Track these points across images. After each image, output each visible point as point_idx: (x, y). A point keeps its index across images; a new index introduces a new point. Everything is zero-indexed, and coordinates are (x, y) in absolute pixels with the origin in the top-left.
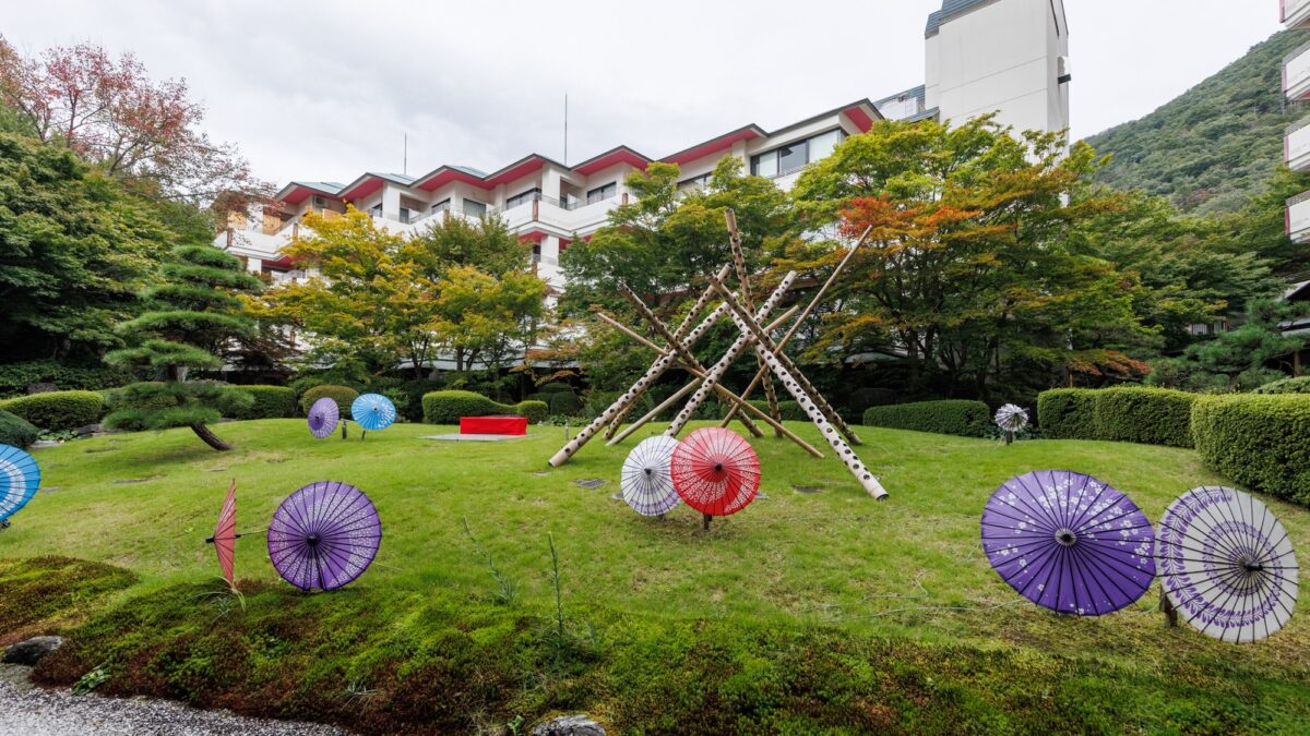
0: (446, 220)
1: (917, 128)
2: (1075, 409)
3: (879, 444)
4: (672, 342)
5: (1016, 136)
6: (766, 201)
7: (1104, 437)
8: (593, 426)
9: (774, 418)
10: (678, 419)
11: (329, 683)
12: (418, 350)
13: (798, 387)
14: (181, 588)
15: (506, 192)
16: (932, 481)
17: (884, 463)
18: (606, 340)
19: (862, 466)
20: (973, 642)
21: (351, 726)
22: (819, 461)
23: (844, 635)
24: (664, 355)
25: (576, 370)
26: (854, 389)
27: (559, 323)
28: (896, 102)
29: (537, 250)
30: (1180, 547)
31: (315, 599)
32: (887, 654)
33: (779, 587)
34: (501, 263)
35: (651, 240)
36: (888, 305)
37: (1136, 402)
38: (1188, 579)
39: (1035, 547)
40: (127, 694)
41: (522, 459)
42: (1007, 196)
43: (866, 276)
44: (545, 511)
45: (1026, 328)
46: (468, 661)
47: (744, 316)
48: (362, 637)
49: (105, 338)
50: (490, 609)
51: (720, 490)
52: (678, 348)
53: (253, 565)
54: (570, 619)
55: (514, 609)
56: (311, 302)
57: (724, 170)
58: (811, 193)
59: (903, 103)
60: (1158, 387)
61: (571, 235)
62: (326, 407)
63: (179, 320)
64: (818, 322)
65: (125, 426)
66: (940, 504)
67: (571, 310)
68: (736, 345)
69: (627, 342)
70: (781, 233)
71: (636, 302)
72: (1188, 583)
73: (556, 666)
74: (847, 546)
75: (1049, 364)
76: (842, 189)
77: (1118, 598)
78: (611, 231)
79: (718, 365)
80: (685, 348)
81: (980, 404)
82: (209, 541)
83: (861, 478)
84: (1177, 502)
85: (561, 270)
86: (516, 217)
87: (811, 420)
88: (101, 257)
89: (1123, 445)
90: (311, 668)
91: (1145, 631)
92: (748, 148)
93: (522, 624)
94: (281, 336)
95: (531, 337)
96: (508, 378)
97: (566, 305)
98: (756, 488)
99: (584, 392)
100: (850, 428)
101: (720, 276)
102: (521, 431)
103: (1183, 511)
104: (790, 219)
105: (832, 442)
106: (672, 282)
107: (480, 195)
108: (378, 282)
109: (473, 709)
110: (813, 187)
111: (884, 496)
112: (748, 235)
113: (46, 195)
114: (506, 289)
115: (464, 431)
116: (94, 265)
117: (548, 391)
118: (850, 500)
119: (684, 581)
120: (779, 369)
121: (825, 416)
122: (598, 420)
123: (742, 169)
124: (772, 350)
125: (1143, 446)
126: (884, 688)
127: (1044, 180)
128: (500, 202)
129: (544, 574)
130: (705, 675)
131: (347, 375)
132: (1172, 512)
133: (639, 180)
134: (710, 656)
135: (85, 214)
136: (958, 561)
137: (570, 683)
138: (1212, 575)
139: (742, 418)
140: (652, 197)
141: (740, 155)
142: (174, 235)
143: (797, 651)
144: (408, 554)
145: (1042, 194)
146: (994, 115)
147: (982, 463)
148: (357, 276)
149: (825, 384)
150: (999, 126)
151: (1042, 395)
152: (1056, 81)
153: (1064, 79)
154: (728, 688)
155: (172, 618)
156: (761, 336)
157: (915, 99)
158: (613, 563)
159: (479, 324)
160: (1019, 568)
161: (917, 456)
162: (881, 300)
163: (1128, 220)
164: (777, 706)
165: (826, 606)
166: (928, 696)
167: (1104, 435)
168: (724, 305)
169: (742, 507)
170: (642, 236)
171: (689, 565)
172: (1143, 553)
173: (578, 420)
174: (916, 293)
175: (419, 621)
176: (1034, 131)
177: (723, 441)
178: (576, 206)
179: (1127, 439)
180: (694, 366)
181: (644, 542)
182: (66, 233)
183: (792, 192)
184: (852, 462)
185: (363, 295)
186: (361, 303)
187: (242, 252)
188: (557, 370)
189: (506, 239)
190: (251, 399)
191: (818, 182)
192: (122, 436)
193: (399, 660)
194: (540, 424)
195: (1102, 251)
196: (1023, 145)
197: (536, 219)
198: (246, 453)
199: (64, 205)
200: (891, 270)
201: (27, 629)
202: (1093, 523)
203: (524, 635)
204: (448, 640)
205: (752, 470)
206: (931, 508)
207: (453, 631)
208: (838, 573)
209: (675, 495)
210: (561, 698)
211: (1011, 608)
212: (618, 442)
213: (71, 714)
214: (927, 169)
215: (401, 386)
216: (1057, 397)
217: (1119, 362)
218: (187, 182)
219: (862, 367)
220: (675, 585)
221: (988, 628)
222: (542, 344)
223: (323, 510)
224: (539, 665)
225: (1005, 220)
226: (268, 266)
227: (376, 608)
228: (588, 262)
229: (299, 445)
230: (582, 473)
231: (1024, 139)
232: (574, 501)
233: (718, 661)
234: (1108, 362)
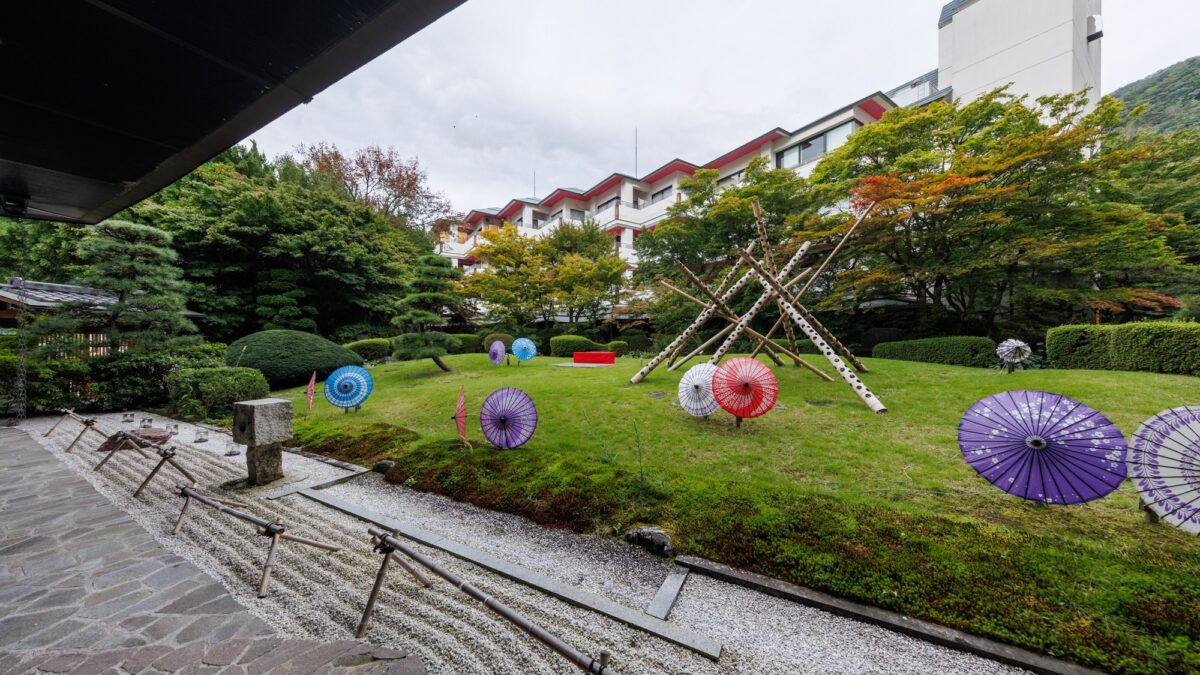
0: (561, 225)
1: (926, 111)
2: (1088, 343)
3: (884, 372)
4: (713, 299)
5: (1029, 104)
6: (788, 188)
7: (1120, 367)
8: (659, 357)
9: (793, 351)
10: (718, 352)
11: (518, 495)
12: (546, 310)
13: (811, 328)
14: (441, 443)
15: (597, 201)
16: (929, 400)
17: (887, 386)
18: (667, 298)
19: (864, 388)
20: (949, 517)
21: (530, 518)
22: (829, 383)
23: (837, 500)
24: (708, 308)
25: (646, 320)
26: (866, 329)
27: (634, 289)
28: (909, 88)
29: (618, 239)
30: (1155, 456)
31: (506, 452)
32: (871, 516)
33: (791, 468)
34: (596, 250)
35: (698, 225)
36: (899, 261)
37: (1157, 336)
38: (1163, 482)
39: (1008, 449)
40: (426, 491)
41: (613, 379)
42: (1019, 158)
43: (876, 240)
44: (629, 411)
45: (1044, 272)
46: (589, 491)
47: (767, 277)
48: (531, 473)
49: (388, 310)
50: (599, 466)
51: (747, 401)
52: (718, 303)
53: (474, 433)
54: (647, 475)
55: (614, 466)
56: (485, 283)
57: (753, 168)
58: (827, 177)
59: (916, 88)
60: (1188, 321)
61: (641, 227)
62: (498, 346)
63: (425, 298)
64: (834, 278)
65: (404, 357)
66: (934, 418)
67: (642, 279)
68: (761, 299)
69: (681, 300)
70: (801, 211)
71: (687, 273)
72: (1163, 485)
73: (640, 499)
74: (847, 444)
75: (1062, 302)
76: (855, 170)
77: (1086, 492)
78: (669, 222)
79: (747, 314)
80: (723, 303)
81: (988, 340)
82: (453, 418)
83: (863, 396)
84: (1154, 418)
85: (635, 252)
86: (604, 218)
87: (822, 353)
88: (385, 265)
89: (1140, 375)
90: (509, 488)
91: (1122, 524)
92: (774, 146)
93: (619, 474)
94: (470, 305)
95: (616, 298)
96: (601, 327)
97: (638, 276)
98: (775, 400)
99: (652, 335)
100: (857, 359)
101: (748, 250)
102: (612, 361)
103: (1161, 426)
104: (809, 199)
105: (839, 369)
106: (715, 255)
107: (580, 205)
108: (522, 268)
109: (594, 516)
110: (829, 172)
111: (883, 411)
112: (774, 214)
113: (360, 233)
114: (600, 268)
115: (576, 361)
116: (383, 270)
117: (628, 334)
118: (853, 413)
119: (721, 459)
120: (796, 315)
121: (833, 349)
122: (662, 353)
123: (768, 165)
124: (790, 302)
125: (1164, 376)
126: (866, 536)
127: (1061, 140)
128: (593, 208)
129: (630, 448)
130: (734, 513)
131: (506, 327)
132: (1148, 427)
133: (689, 184)
134: (738, 503)
135: (377, 242)
136: (944, 460)
137: (648, 509)
138: (1189, 480)
139: (767, 352)
140: (698, 194)
141: (768, 154)
142: (416, 249)
143: (801, 506)
144: (551, 432)
145: (1061, 151)
146: (1006, 87)
147: (979, 388)
148: (510, 265)
149: (839, 326)
150: (1011, 96)
151: (1050, 331)
152: (1086, 40)
153: (1095, 37)
154: (750, 522)
155: (440, 457)
156: (781, 292)
157: (928, 83)
158: (673, 444)
159: (583, 293)
160: (992, 465)
161: (918, 381)
162: (891, 257)
163: (1175, 160)
164: (784, 537)
165: (826, 482)
166: (901, 544)
167: (1119, 365)
168: (752, 270)
169: (764, 412)
170: (691, 223)
171: (725, 448)
172: (1114, 458)
173: (648, 354)
174: (924, 249)
175: (561, 468)
176: (1049, 96)
177: (750, 367)
178: (644, 206)
179: (1147, 370)
180: (730, 315)
181: (694, 433)
182: (369, 253)
183: (810, 178)
184: (856, 384)
185: (514, 277)
186: (513, 282)
187: (448, 255)
188: (634, 320)
189: (598, 234)
190: (460, 342)
191: (833, 167)
192: (401, 363)
193: (552, 487)
194: (623, 357)
195: (1137, 195)
196: (1037, 110)
197: (617, 218)
198: (459, 373)
199: (367, 237)
200: (901, 232)
201: (379, 457)
202: (1063, 432)
203: (621, 480)
204: (578, 479)
205: (772, 387)
206: (925, 421)
207: (580, 474)
208: (838, 461)
209: (715, 403)
210: (643, 516)
211: (988, 496)
212: (676, 369)
213: (404, 497)
214: (936, 144)
215: (537, 333)
216: (1068, 332)
217: (1148, 299)
218: (421, 217)
219: (872, 312)
220: (715, 461)
221: (964, 508)
222: (623, 303)
223: (508, 403)
224: (630, 498)
225: (1016, 180)
226: (462, 262)
227: (537, 459)
228: (653, 245)
229: (485, 369)
230: (653, 388)
231: (1039, 105)
232: (647, 405)
233: (745, 506)
234: (1132, 299)
